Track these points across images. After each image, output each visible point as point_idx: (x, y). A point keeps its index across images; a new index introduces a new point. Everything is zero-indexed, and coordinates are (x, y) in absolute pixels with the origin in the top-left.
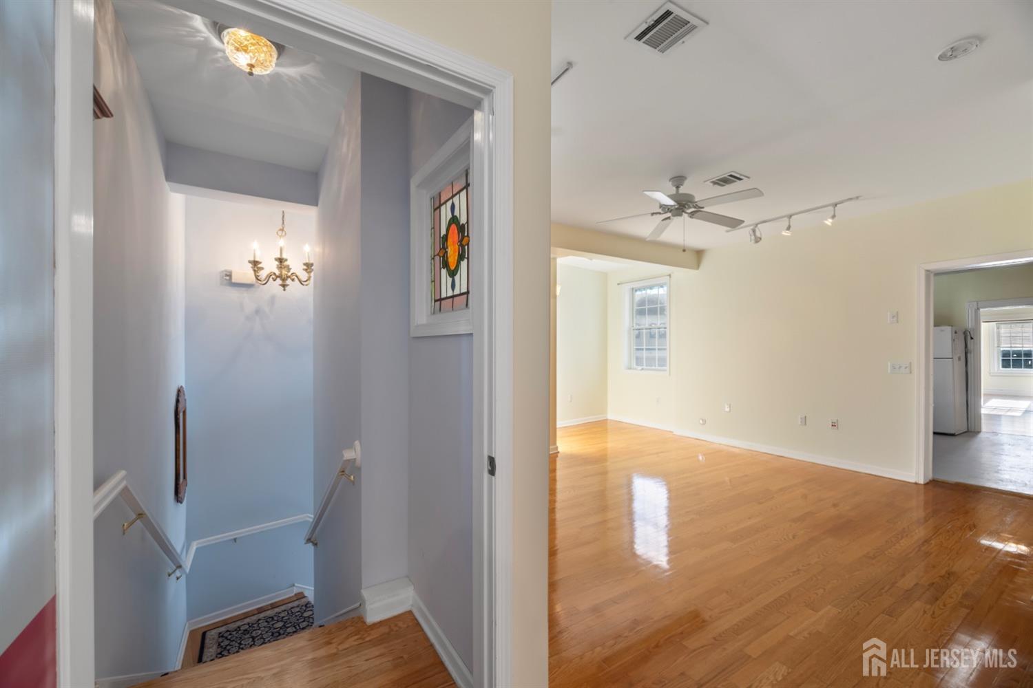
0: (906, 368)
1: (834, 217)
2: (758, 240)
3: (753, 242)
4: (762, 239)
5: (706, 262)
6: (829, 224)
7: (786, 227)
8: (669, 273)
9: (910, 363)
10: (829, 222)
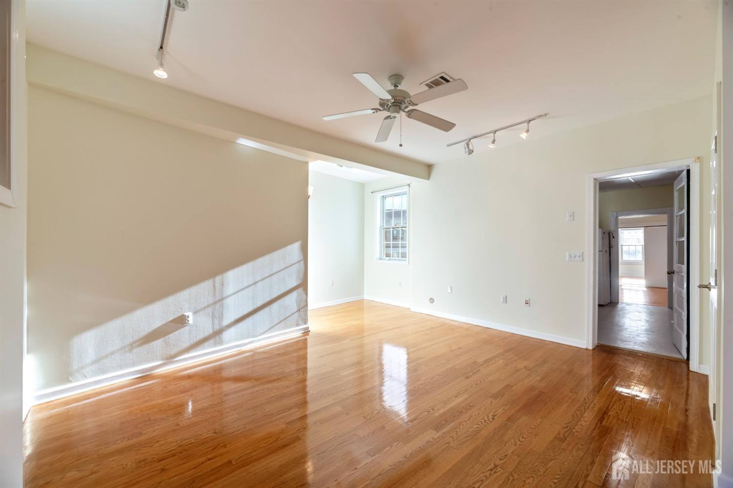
0: (579, 257)
1: (528, 131)
2: (471, 152)
3: (467, 153)
4: (474, 151)
5: (435, 173)
6: (525, 138)
7: (492, 141)
8: (408, 182)
9: (583, 253)
10: (524, 135)
